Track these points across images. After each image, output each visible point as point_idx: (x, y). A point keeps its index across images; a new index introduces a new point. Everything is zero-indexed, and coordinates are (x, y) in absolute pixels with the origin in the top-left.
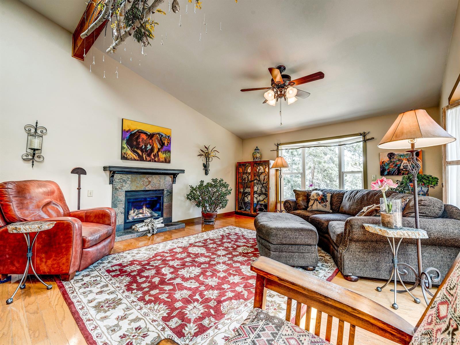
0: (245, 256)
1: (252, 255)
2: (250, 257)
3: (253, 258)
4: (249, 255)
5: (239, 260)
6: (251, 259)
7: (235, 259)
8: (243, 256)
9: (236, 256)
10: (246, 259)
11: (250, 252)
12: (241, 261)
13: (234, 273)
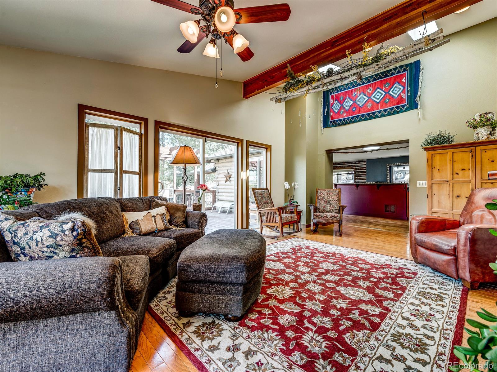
0: (281, 280)
1: (272, 282)
2: (275, 279)
3: (271, 278)
4: (275, 282)
5: (287, 275)
6: (274, 276)
7: (292, 277)
8: (283, 281)
9: (292, 281)
10: (280, 277)
11: (273, 287)
12: (285, 274)
13: (290, 264)
